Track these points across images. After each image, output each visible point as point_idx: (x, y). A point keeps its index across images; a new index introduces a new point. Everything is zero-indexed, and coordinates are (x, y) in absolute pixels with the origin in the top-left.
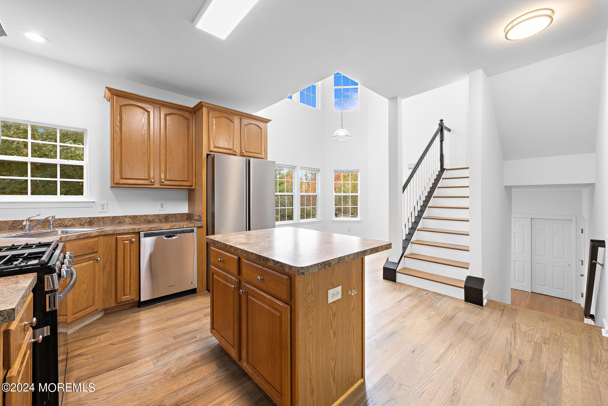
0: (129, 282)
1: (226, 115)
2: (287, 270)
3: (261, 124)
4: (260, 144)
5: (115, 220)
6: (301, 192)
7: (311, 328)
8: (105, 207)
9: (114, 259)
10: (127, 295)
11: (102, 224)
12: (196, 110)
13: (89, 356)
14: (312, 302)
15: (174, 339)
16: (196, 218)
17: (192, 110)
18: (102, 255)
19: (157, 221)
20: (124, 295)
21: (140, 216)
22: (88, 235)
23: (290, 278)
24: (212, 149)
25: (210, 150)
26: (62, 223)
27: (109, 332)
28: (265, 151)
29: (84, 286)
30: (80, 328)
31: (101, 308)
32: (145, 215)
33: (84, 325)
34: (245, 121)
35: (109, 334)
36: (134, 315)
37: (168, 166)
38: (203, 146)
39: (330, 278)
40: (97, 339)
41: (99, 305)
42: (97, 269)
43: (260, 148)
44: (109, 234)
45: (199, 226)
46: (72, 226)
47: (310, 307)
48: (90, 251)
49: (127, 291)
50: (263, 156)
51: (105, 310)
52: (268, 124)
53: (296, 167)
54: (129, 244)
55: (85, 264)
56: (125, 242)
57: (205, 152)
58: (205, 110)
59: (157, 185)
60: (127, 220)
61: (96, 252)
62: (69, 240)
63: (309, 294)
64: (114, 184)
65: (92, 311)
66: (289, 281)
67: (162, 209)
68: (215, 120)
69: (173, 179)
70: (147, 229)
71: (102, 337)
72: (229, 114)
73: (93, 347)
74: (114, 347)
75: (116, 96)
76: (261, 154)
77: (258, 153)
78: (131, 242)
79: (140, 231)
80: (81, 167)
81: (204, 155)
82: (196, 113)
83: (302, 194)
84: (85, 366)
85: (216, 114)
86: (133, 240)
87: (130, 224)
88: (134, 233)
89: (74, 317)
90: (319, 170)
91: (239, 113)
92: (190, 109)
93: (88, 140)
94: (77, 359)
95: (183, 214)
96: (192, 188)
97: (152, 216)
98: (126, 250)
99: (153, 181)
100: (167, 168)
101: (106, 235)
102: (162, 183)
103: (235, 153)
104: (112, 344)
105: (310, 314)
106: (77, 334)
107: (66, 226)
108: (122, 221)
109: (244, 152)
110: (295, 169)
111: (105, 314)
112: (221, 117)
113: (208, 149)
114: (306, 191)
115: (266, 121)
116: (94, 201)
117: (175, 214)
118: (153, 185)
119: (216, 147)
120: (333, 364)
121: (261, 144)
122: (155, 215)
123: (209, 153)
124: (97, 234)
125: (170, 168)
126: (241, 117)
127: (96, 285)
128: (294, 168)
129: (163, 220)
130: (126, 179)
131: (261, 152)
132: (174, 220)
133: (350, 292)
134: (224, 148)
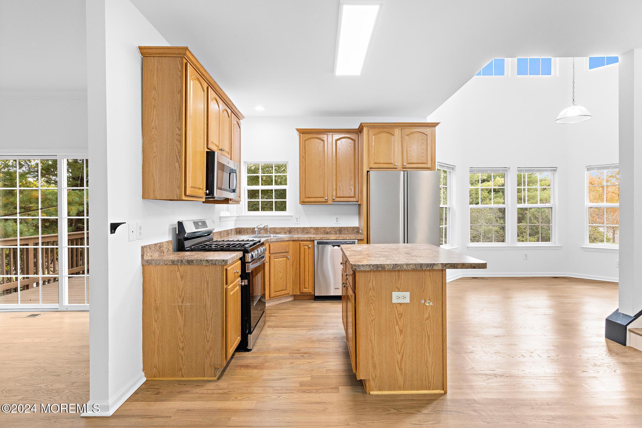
0: (307, 278)
1: (385, 130)
3: (428, 130)
5: (305, 230)
7: (373, 316)
8: (298, 220)
9: (298, 259)
10: (306, 288)
11: (296, 233)
12: (360, 131)
13: (278, 318)
14: (374, 296)
15: (324, 323)
16: (360, 231)
17: (357, 130)
18: (291, 255)
19: (333, 232)
20: (305, 288)
21: (321, 228)
22: (282, 240)
23: (354, 273)
24: (372, 165)
25: (370, 167)
26: (275, 231)
27: (292, 309)
28: (432, 160)
29: (281, 275)
30: (279, 303)
31: (291, 294)
32: (324, 228)
33: (281, 302)
34: (407, 131)
35: (291, 310)
36: (309, 304)
37: (338, 185)
38: (364, 164)
39: (395, 282)
40: (285, 311)
41: (290, 291)
42: (288, 264)
44: (295, 240)
45: (360, 239)
46: (280, 233)
47: (371, 299)
48: (284, 251)
49: (307, 286)
51: (294, 296)
52: (437, 127)
54: (307, 249)
55: (281, 259)
56: (305, 247)
57: (365, 169)
58: (365, 130)
59: (330, 202)
60: (312, 231)
61: (288, 252)
62: (272, 242)
63: (370, 289)
64: (301, 202)
65: (285, 293)
66: (353, 276)
67: (337, 223)
68: (375, 137)
69: (342, 196)
70: (319, 238)
71: (287, 311)
72: (389, 128)
73: (281, 314)
74: (291, 317)
75: (302, 133)
76: (428, 164)
77: (422, 163)
78: (309, 248)
79: (315, 239)
80: (285, 191)
81: (365, 173)
82: (362, 133)
83: (520, 206)
84: (274, 322)
85: (376, 131)
86: (310, 246)
87: (314, 234)
88: (311, 241)
89: (275, 294)
90: (555, 168)
91: (399, 124)
92: (356, 130)
93: (289, 169)
94: (272, 317)
95: (354, 228)
96: (359, 203)
97: (329, 228)
98: (305, 253)
99: (327, 198)
100: (338, 187)
101: (293, 241)
102: (334, 201)
103: (395, 167)
104: (290, 316)
105: (371, 305)
106: (277, 306)
107: (277, 233)
108: (309, 231)
109: (405, 164)
110: (508, 171)
111: (295, 299)
112: (380, 133)
113: (368, 166)
115: (434, 125)
116: (292, 215)
117: (347, 228)
118: (327, 202)
119: (375, 163)
120: (399, 357)
121: (427, 152)
122: (331, 228)
123: (369, 170)
124: (288, 239)
125: (339, 186)
126: (402, 128)
127: (288, 276)
128: (506, 170)
129: (338, 233)
130: (309, 198)
131: (427, 161)
132: (347, 232)
133: (423, 302)
134: (384, 163)
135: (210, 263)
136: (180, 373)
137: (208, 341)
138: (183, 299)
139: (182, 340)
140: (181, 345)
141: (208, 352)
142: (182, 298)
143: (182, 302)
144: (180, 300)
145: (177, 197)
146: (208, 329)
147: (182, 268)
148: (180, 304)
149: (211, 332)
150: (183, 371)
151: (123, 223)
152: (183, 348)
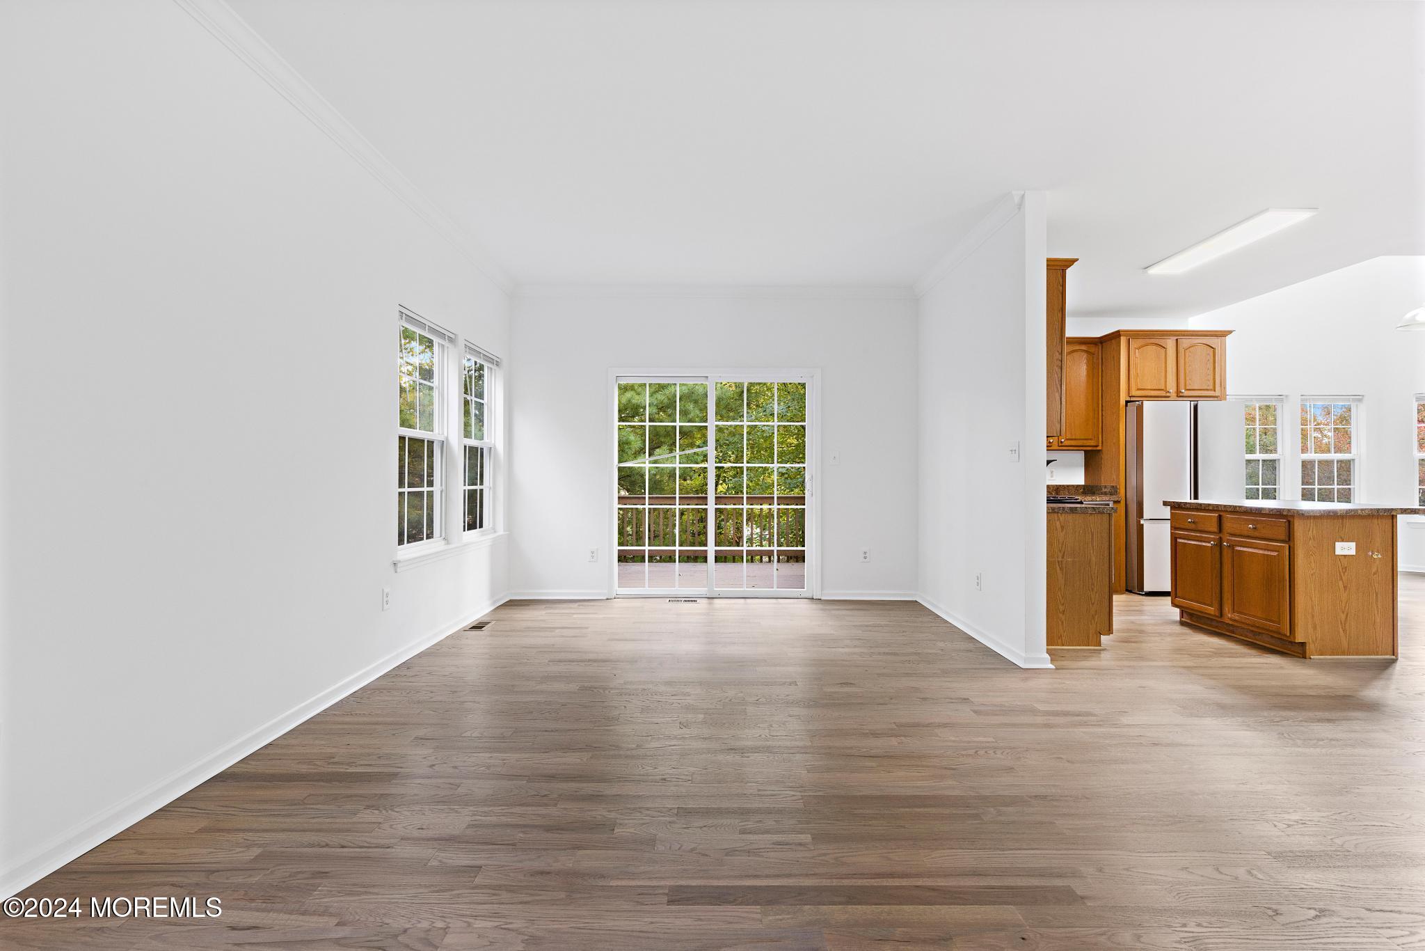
1: (1154, 341)
2: (1285, 513)
3: (1215, 342)
4: (1212, 375)
6: (1304, 450)
7: (1313, 569)
12: (1110, 341)
14: (1314, 547)
16: (1104, 490)
17: (1101, 341)
23: (1289, 522)
24: (1134, 393)
25: (1130, 394)
28: (1221, 385)
34: (1185, 342)
38: (1121, 390)
39: (1338, 531)
43: (1212, 382)
47: (1311, 551)
50: (1217, 393)
53: (1287, 396)
57: (1123, 397)
58: (1123, 340)
63: (1310, 539)
66: (1287, 524)
68: (1139, 352)
69: (1074, 438)
72: (1161, 338)
76: (1215, 391)
77: (1207, 390)
81: (1123, 402)
82: (1104, 344)
83: (1306, 456)
85: (1140, 342)
90: (1360, 397)
91: (1175, 333)
92: (1096, 339)
96: (1098, 448)
102: (1061, 444)
103: (1168, 394)
105: (1311, 557)
109: (1183, 391)
110: (1285, 401)
112: (1148, 345)
113: (1127, 394)
114: (1321, 449)
115: (1223, 334)
119: (1138, 389)
120: (1343, 617)
121: (1214, 374)
123: (1128, 399)
126: (1178, 338)
128: (1282, 400)
131: (1214, 387)
133: (1371, 553)
134: (1151, 390)
135: (1097, 511)
136: (1059, 641)
137: (1093, 604)
138: (1064, 553)
139: (1062, 602)
140: (1061, 608)
141: (1093, 617)
142: (1062, 553)
143: (1063, 557)
144: (1060, 555)
145: (1057, 433)
146: (1093, 589)
147: (1062, 518)
148: (1060, 559)
149: (1096, 592)
150: (1064, 638)
151: (1053, 461)
152: (1064, 611)
